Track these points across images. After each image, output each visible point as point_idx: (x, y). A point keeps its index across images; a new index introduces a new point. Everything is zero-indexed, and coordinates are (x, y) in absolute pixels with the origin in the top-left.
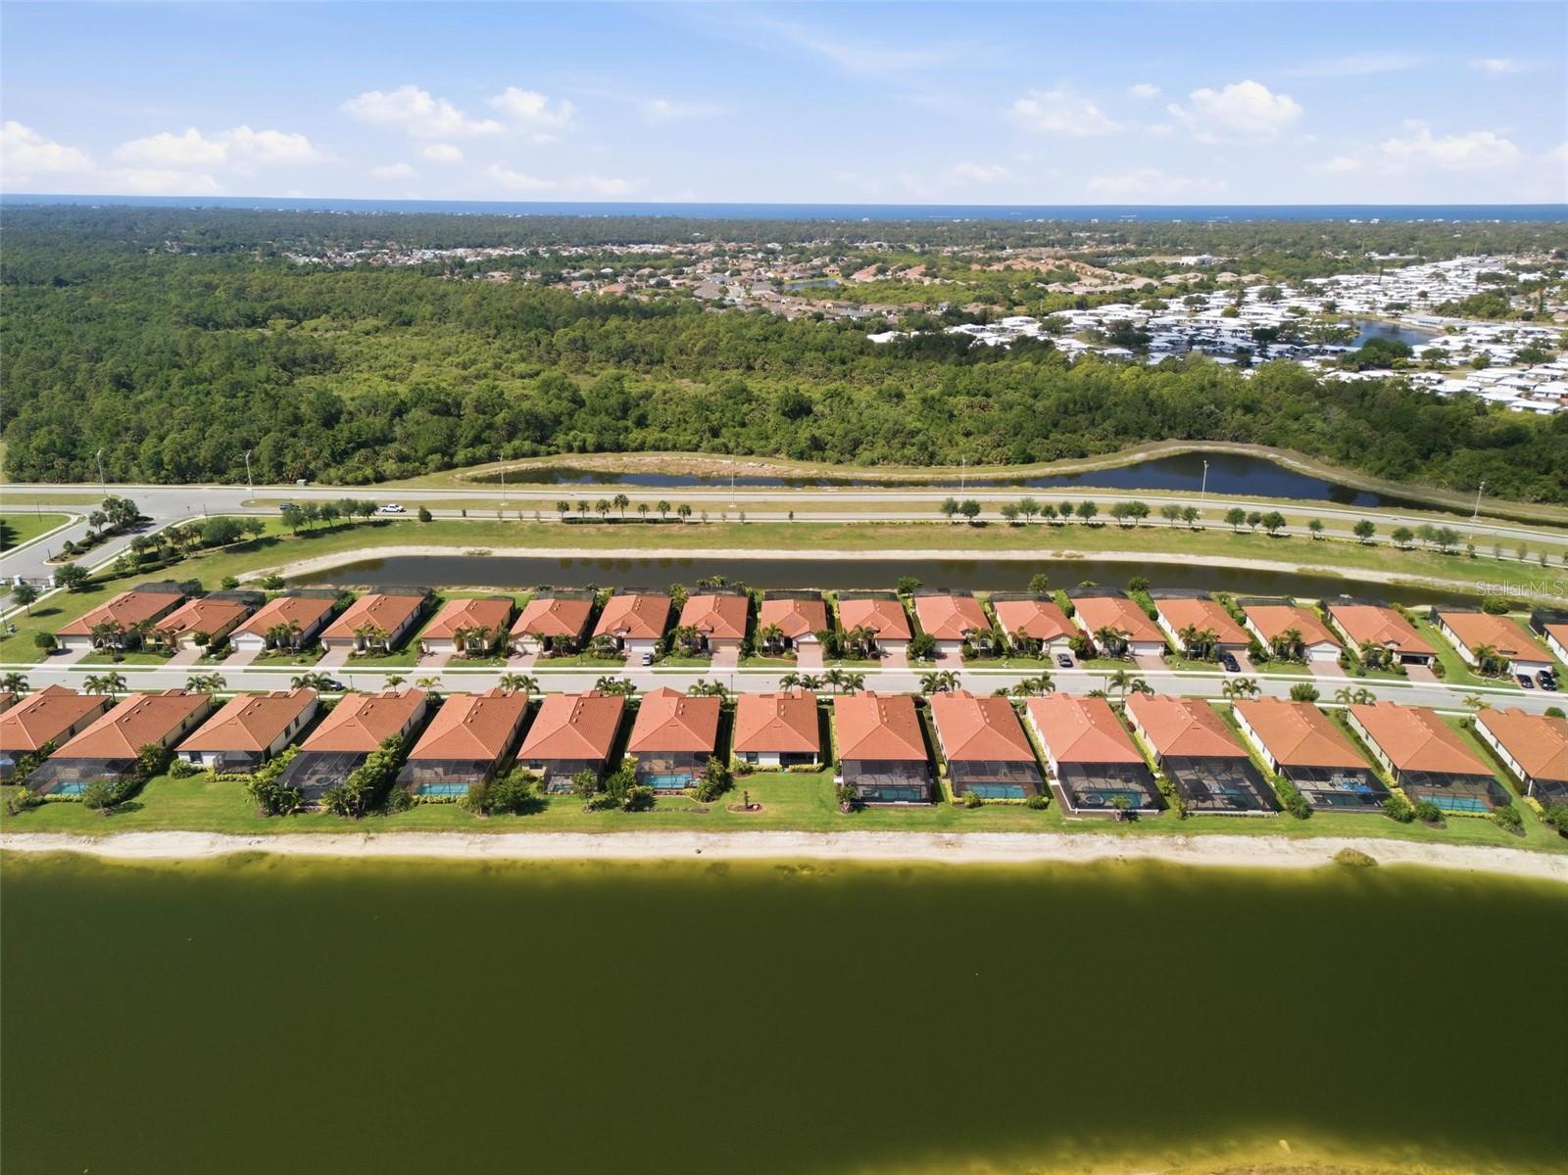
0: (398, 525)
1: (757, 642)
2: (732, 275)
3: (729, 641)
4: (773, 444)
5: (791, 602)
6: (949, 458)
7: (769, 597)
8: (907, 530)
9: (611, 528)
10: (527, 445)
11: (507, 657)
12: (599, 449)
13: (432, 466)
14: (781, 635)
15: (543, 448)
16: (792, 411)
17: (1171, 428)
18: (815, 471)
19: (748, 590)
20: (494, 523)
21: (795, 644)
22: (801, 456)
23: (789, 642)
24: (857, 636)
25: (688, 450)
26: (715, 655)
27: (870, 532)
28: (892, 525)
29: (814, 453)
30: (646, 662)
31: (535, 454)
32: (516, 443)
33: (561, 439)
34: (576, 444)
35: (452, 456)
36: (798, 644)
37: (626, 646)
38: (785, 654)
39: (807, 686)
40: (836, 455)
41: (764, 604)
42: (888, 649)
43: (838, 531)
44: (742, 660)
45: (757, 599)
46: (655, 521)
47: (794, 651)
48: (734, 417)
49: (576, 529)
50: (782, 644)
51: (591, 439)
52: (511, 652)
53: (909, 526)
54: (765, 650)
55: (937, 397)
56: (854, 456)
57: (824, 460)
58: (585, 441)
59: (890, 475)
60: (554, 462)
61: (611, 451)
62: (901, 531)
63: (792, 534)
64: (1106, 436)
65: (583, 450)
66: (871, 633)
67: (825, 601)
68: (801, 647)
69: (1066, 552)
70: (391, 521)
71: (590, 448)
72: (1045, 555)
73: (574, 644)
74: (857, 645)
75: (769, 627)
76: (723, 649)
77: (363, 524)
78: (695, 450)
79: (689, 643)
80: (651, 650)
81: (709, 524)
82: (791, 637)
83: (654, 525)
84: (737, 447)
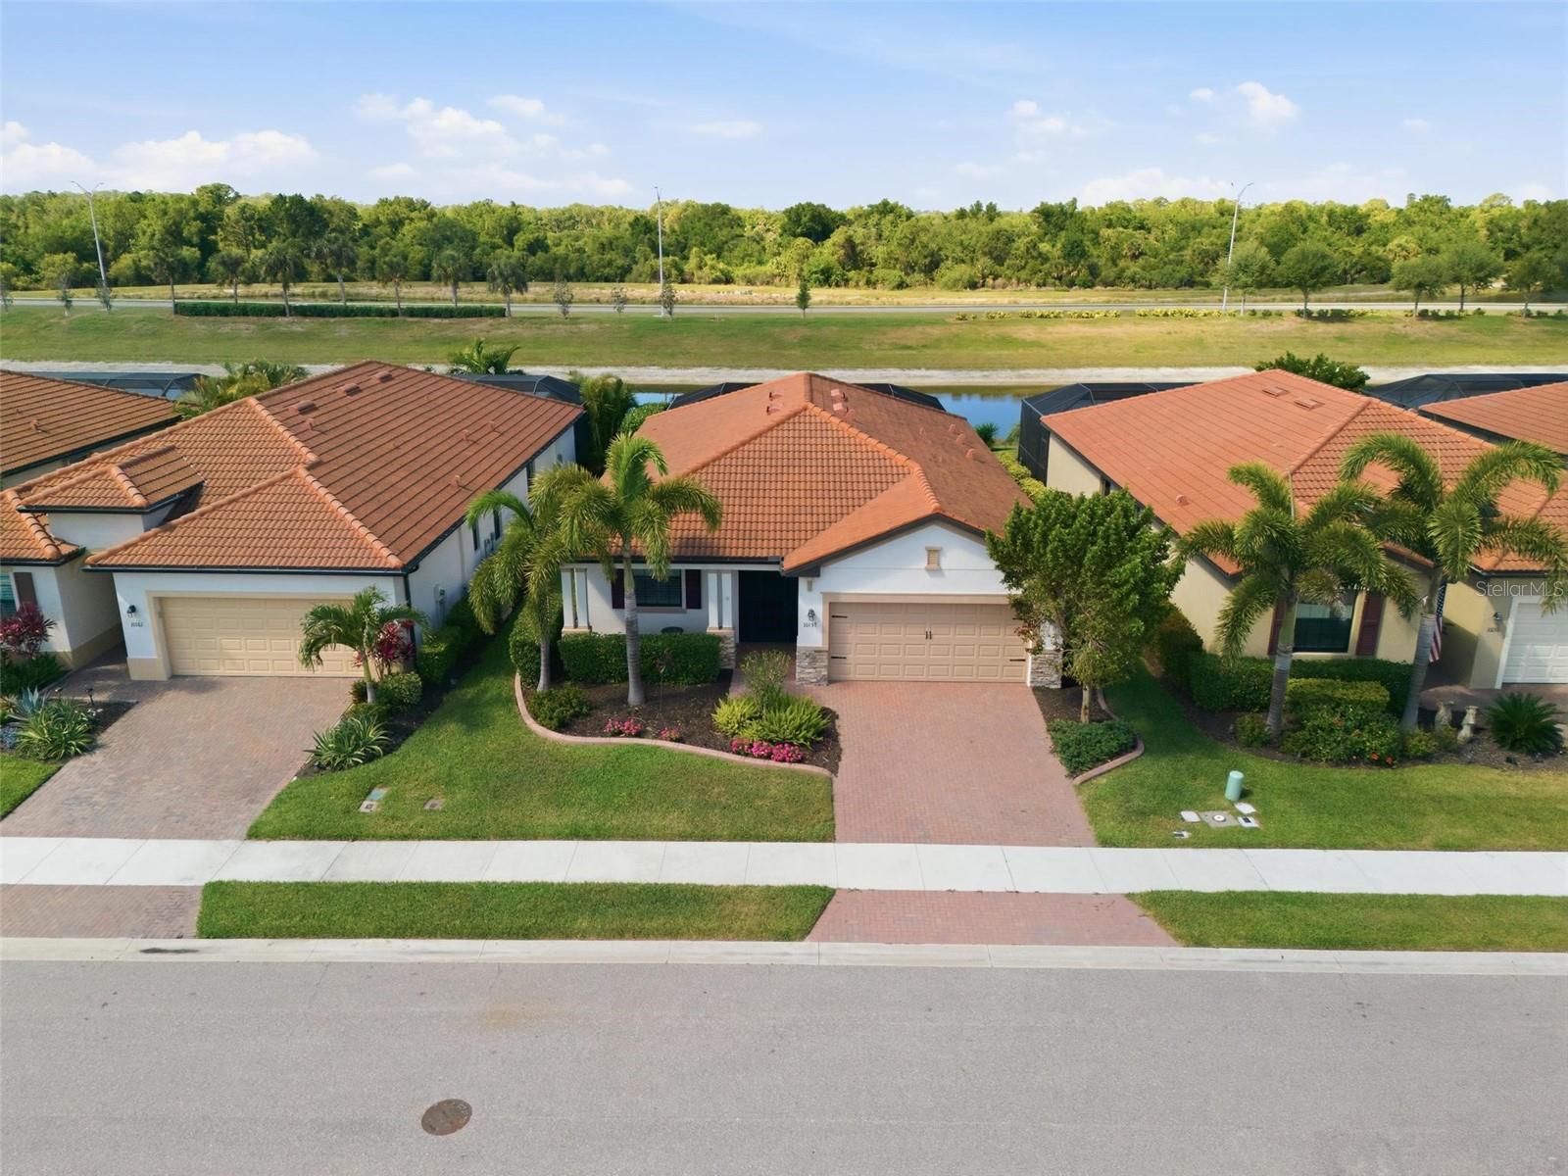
4: (769, 266)
16: (807, 234)
21: (811, 617)
22: (825, 278)
36: (837, 610)
38: (734, 706)
40: (895, 273)
43: (934, 332)
44: (345, 754)
46: (429, 314)
47: (805, 671)
50: (720, 624)
54: (577, 665)
56: (932, 277)
57: (871, 283)
63: (807, 339)
68: (860, 639)
81: (575, 320)
82: (791, 562)
83: (424, 320)
84: (701, 268)
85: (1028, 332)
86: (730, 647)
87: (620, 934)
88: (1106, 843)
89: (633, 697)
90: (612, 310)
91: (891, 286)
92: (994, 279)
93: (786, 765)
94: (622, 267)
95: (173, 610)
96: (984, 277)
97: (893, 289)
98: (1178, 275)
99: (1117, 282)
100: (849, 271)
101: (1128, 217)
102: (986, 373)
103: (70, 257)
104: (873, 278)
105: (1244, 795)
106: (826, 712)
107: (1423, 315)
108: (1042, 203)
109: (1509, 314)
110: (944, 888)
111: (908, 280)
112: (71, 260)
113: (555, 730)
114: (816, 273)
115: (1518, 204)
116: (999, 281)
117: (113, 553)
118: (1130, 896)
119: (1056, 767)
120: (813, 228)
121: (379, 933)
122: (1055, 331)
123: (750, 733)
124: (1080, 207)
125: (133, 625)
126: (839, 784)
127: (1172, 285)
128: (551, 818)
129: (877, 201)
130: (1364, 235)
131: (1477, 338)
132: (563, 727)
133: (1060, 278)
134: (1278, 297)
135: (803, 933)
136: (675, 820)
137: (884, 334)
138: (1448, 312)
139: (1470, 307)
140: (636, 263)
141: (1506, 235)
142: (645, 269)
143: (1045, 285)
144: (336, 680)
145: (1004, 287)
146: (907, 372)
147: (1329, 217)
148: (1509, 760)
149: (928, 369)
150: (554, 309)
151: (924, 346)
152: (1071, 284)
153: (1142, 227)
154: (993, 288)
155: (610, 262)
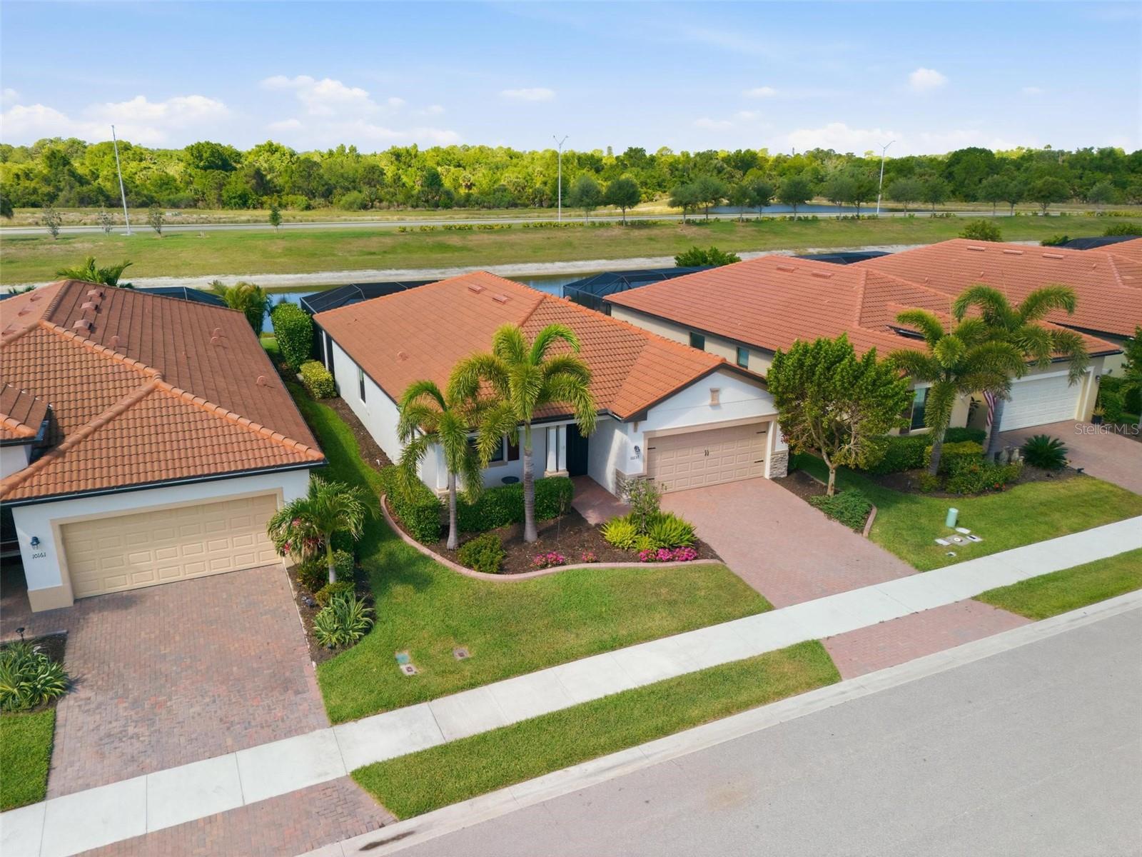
85: (455, 240)
87: (727, 711)
88: (923, 569)
89: (530, 535)
90: (100, 230)
91: (300, 208)
92: (380, 203)
93: (688, 562)
94: (48, 194)
95: (74, 535)
96: (372, 201)
97: (303, 210)
99: (467, 204)
100: (262, 196)
101: (449, 158)
102: (443, 270)
104: (284, 202)
107: (688, 222)
108: (393, 147)
109: (732, 220)
110: (877, 622)
111: (312, 202)
113: (497, 573)
114: (234, 198)
115: (677, 153)
116: (385, 204)
117: (13, 487)
118: (975, 598)
119: (842, 528)
120: (213, 162)
121: (552, 766)
122: (473, 240)
124: (420, 149)
125: (34, 556)
127: (503, 206)
129: (263, 142)
130: (602, 173)
131: (722, 235)
132: (501, 570)
133: (427, 201)
134: (573, 213)
137: (350, 244)
138: (701, 220)
139: (712, 217)
140: (61, 190)
141: (681, 173)
142: (72, 196)
143: (417, 206)
144: (250, 571)
145: (389, 208)
146: (382, 272)
147: (579, 161)
148: (1048, 476)
149: (397, 269)
150: (45, 230)
151: (385, 252)
152: (437, 206)
153: (459, 166)
155: (35, 191)
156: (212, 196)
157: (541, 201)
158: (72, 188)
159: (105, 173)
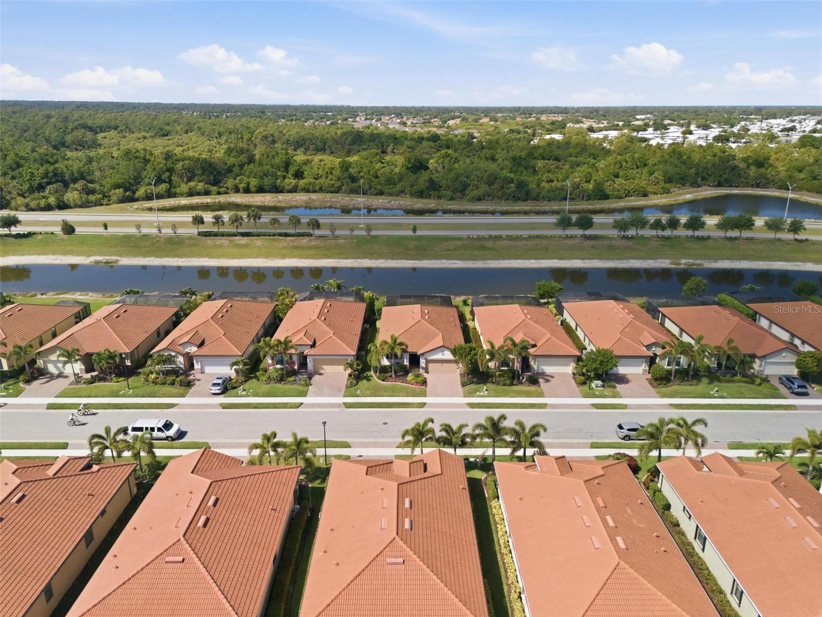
0: (40, 237)
1: (373, 360)
2: (376, 121)
3: (333, 360)
4: (398, 187)
5: (417, 307)
6: (541, 195)
7: (391, 303)
8: (524, 242)
9: (244, 240)
10: (200, 186)
11: (28, 382)
12: (260, 190)
13: (114, 198)
14: (404, 351)
15: (215, 188)
16: (413, 167)
17: (703, 179)
18: (433, 205)
19: (367, 294)
20: (134, 236)
21: (422, 362)
22: (421, 195)
23: (415, 360)
24: (509, 351)
25: (332, 192)
26: (316, 378)
27: (490, 244)
28: (510, 238)
29: (432, 192)
30: (216, 390)
31: (207, 193)
32: (192, 184)
33: (230, 182)
34: (241, 186)
35: (134, 192)
36: (428, 362)
37: (197, 366)
38: (410, 377)
39: (447, 442)
40: (449, 193)
41: (385, 310)
42: (548, 369)
43: (459, 243)
44: (352, 385)
45: (377, 304)
46: (286, 235)
47: (421, 371)
48: (369, 171)
49: (209, 241)
50: (406, 362)
51: (254, 182)
52: (42, 373)
53: (526, 239)
54: (384, 370)
55: (524, 156)
56: (464, 195)
57: (439, 197)
58: (248, 184)
59: (494, 207)
60: (222, 199)
61: (269, 192)
62: (519, 243)
63: (416, 246)
64: (658, 183)
65: (247, 191)
66: (525, 348)
67: (457, 307)
68: (431, 366)
69: (683, 261)
70: (34, 233)
71: (253, 189)
72: (664, 263)
73: (128, 363)
74: (508, 365)
75: (389, 341)
76: (327, 369)
77: (6, 236)
78: (337, 192)
79: (281, 362)
80: (228, 371)
81: (337, 237)
82: (419, 353)
83: (284, 238)
84: (370, 189)
86: (408, 367)
88: (464, 397)
89: (393, 376)
92: (488, 197)
93: (419, 386)
96: (484, 196)
97: (448, 200)
98: (561, 196)
99: (536, 199)
100: (430, 191)
102: (474, 262)
103: (121, 190)
104: (440, 195)
105: (487, 390)
106: (425, 378)
107: (624, 236)
111: (454, 196)
112: (122, 192)
114: (417, 192)
116: (490, 198)
118: (466, 403)
119: (460, 386)
120: (415, 164)
122: (499, 243)
123: (413, 381)
126: (427, 389)
128: (385, 394)
132: (383, 381)
133: (514, 197)
135: (423, 407)
136: (403, 394)
137: (442, 244)
138: (632, 235)
143: (508, 200)
149: (455, 260)
151: (455, 250)
152: (518, 199)
154: (488, 200)
155: (333, 185)
156: (407, 190)
157: (583, 196)
158: (348, 185)
159: (365, 170)
